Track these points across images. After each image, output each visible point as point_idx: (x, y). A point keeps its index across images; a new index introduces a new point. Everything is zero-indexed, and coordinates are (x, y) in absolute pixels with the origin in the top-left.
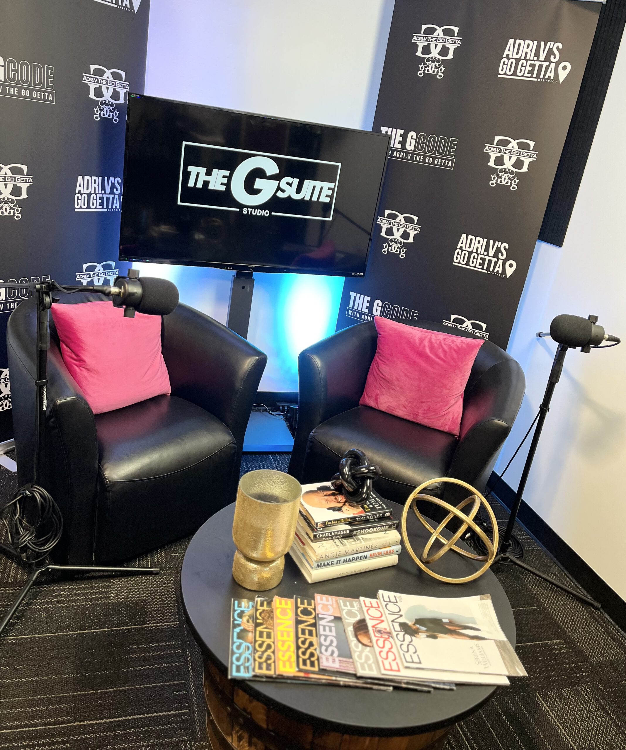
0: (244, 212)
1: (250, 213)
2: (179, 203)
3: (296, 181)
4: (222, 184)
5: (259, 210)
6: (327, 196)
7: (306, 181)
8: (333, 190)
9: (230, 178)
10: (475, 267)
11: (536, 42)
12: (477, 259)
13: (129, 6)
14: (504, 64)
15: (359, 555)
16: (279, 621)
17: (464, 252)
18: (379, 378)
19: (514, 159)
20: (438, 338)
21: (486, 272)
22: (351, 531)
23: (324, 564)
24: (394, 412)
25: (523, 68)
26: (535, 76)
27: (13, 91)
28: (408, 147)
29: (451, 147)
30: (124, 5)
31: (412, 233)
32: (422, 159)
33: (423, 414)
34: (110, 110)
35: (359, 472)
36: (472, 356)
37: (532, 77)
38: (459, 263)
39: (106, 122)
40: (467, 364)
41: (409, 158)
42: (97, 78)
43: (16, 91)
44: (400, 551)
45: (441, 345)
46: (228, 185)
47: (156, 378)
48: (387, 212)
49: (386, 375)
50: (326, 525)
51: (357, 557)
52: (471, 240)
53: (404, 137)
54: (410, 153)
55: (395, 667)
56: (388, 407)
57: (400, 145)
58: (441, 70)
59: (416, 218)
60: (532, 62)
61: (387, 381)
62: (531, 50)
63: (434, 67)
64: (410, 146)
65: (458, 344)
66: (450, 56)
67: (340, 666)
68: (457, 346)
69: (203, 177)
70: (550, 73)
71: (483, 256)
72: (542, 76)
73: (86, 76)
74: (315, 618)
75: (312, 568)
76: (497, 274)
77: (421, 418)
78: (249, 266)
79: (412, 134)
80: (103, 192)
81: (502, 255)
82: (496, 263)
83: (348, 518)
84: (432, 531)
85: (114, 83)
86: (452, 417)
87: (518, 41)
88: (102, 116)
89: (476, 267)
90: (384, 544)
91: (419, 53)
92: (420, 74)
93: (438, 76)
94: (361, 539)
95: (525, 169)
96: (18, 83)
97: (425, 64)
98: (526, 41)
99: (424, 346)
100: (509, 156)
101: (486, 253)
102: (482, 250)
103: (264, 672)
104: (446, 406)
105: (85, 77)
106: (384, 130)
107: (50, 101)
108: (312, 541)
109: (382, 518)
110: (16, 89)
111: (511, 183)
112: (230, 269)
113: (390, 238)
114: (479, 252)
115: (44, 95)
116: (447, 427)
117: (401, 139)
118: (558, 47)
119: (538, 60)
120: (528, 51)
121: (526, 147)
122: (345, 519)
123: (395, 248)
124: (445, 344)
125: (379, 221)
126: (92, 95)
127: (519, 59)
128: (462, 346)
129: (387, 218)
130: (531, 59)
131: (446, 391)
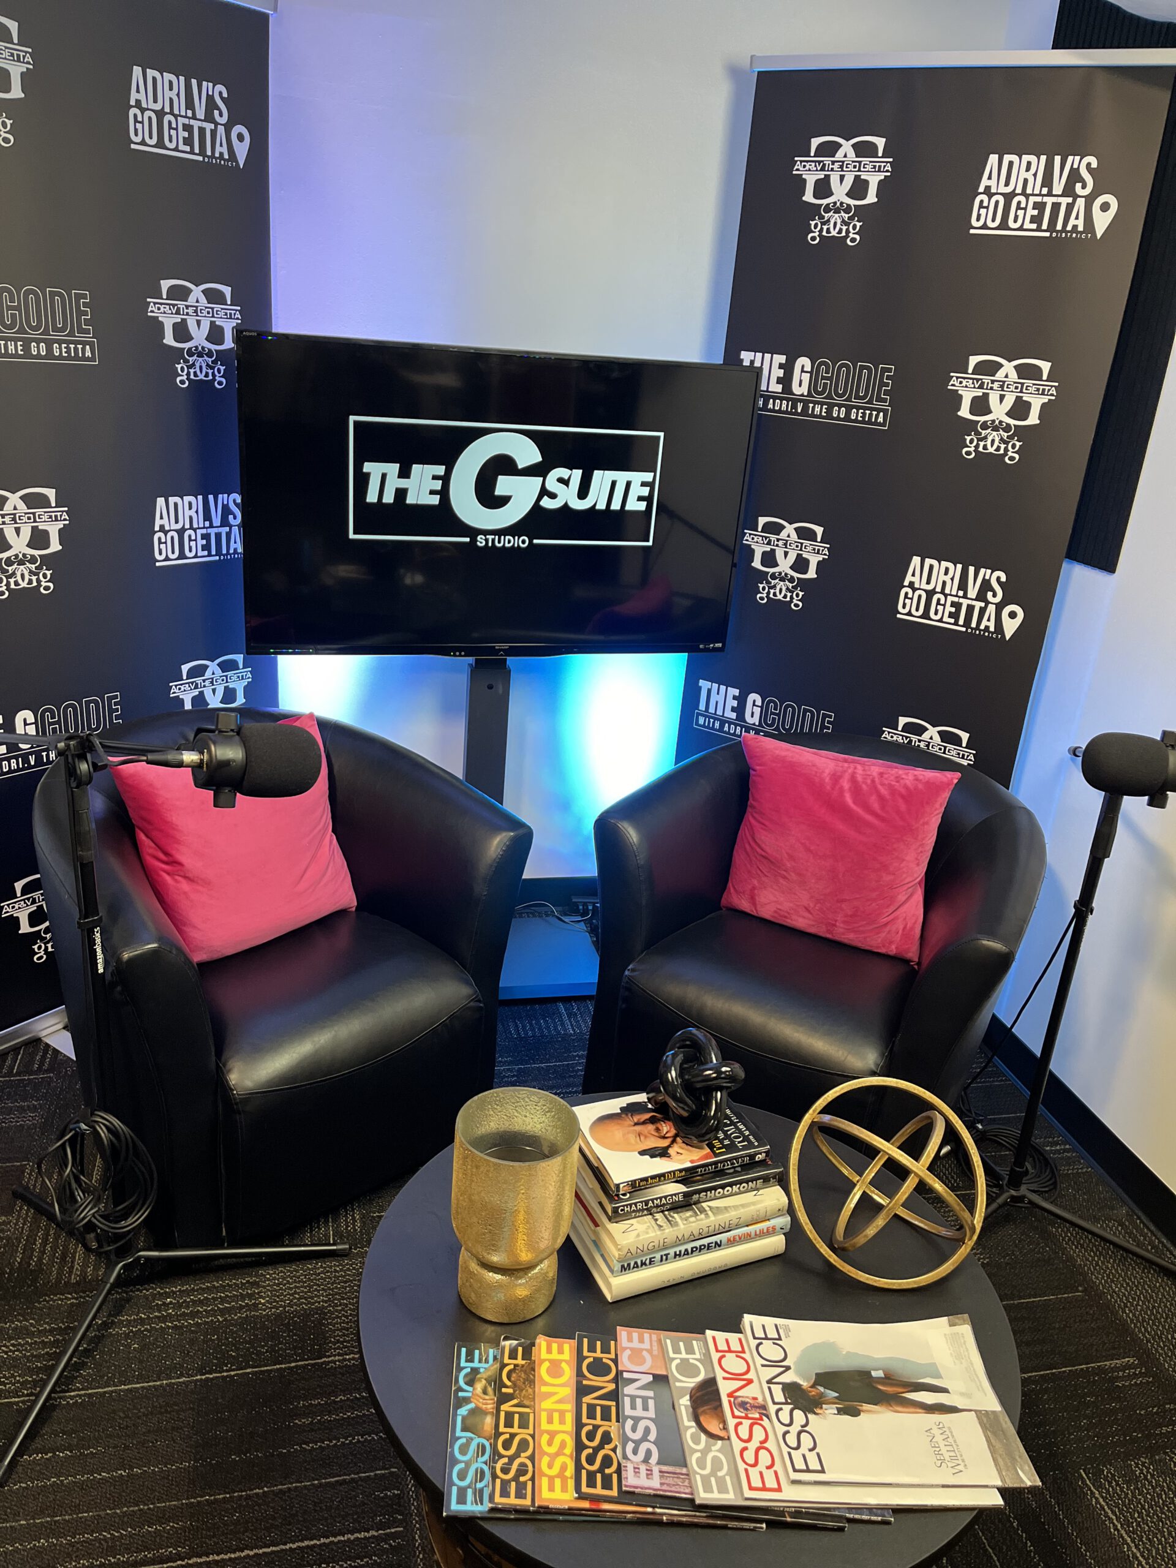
0: (478, 543)
1: (490, 544)
2: (352, 536)
3: (577, 474)
4: (432, 492)
5: (507, 537)
6: (640, 499)
7: (597, 474)
8: (651, 485)
9: (446, 479)
10: (941, 621)
11: (1043, 158)
12: (944, 605)
13: (226, 156)
14: (981, 206)
15: (705, 1241)
16: (544, 1389)
17: (917, 593)
18: (756, 858)
19: (1010, 400)
20: (869, 773)
21: (964, 629)
22: (686, 1195)
23: (636, 1263)
24: (789, 921)
25: (1021, 213)
26: (1045, 226)
27: (13, 347)
28: (797, 390)
29: (882, 384)
30: (217, 155)
31: (814, 560)
32: (824, 410)
33: (844, 922)
34: (208, 365)
35: (700, 1079)
36: (937, 805)
37: (1039, 229)
38: (909, 614)
39: (200, 388)
40: (927, 823)
41: (799, 411)
42: (177, 305)
43: (20, 348)
44: (789, 1226)
45: (876, 788)
46: (444, 493)
47: (325, 879)
48: (762, 521)
49: (769, 851)
50: (637, 1186)
51: (700, 1246)
52: (931, 567)
53: (788, 368)
54: (801, 401)
55: (771, 1483)
56: (775, 912)
57: (781, 386)
58: (854, 227)
59: (819, 530)
60: (1039, 199)
61: (772, 862)
62: (1035, 175)
63: (839, 222)
64: (800, 385)
65: (908, 783)
66: (871, 198)
67: (662, 1484)
68: (906, 787)
69: (394, 483)
70: (1077, 218)
71: (956, 599)
72: (1059, 227)
73: (155, 303)
74: (616, 1380)
75: (612, 1271)
76: (987, 634)
77: (841, 930)
78: (497, 646)
79: (804, 362)
80: (207, 524)
81: (994, 595)
82: (982, 611)
83: (681, 1171)
84: (855, 1178)
85: (210, 310)
86: (901, 927)
87: (1007, 158)
88: (192, 377)
89: (944, 620)
90: (755, 1217)
91: (809, 197)
92: (813, 239)
93: (848, 241)
94: (707, 1209)
95: (1033, 419)
96: (21, 331)
97: (821, 217)
98: (1024, 156)
99: (841, 790)
100: (1001, 395)
101: (961, 593)
102: (953, 588)
103: (512, 1501)
104: (888, 906)
105: (152, 304)
106: (746, 357)
107: (88, 359)
108: (610, 1219)
109: (751, 1164)
110: (19, 343)
111: (1006, 450)
112: (460, 655)
113: (771, 570)
114: (947, 591)
115: (76, 349)
116: (893, 947)
117: (781, 373)
118: (1089, 165)
119: (1050, 194)
120: (1029, 176)
121: (1032, 373)
122: (674, 1172)
123: (780, 591)
124: (883, 784)
125: (748, 540)
126: (169, 340)
127: (1013, 194)
128: (916, 788)
129: (761, 532)
130: (1035, 193)
131: (887, 878)
